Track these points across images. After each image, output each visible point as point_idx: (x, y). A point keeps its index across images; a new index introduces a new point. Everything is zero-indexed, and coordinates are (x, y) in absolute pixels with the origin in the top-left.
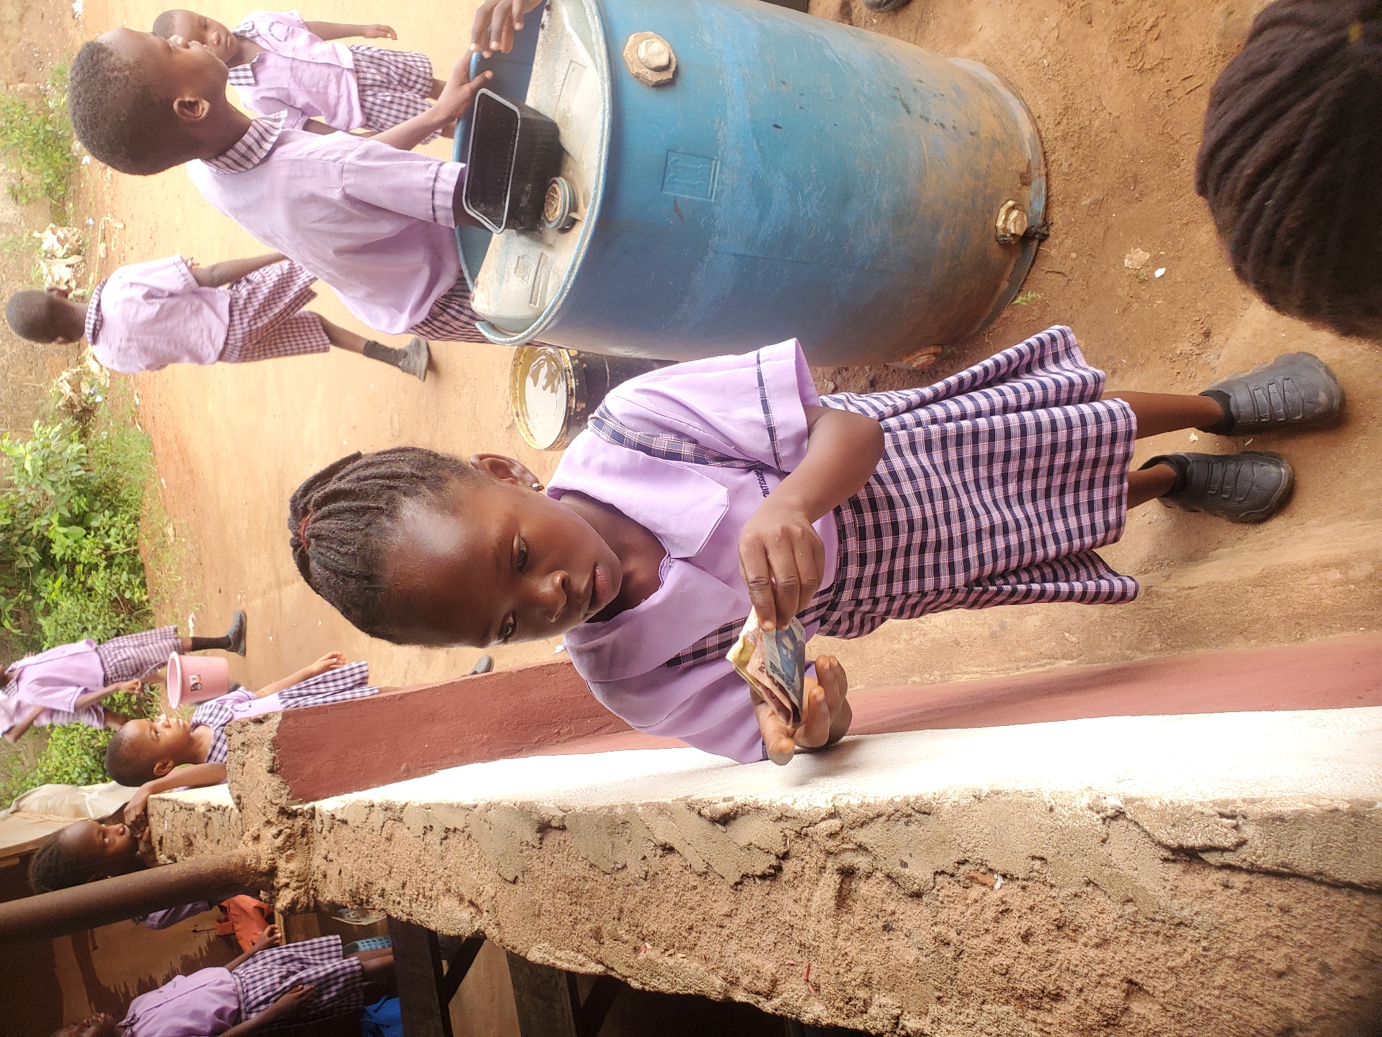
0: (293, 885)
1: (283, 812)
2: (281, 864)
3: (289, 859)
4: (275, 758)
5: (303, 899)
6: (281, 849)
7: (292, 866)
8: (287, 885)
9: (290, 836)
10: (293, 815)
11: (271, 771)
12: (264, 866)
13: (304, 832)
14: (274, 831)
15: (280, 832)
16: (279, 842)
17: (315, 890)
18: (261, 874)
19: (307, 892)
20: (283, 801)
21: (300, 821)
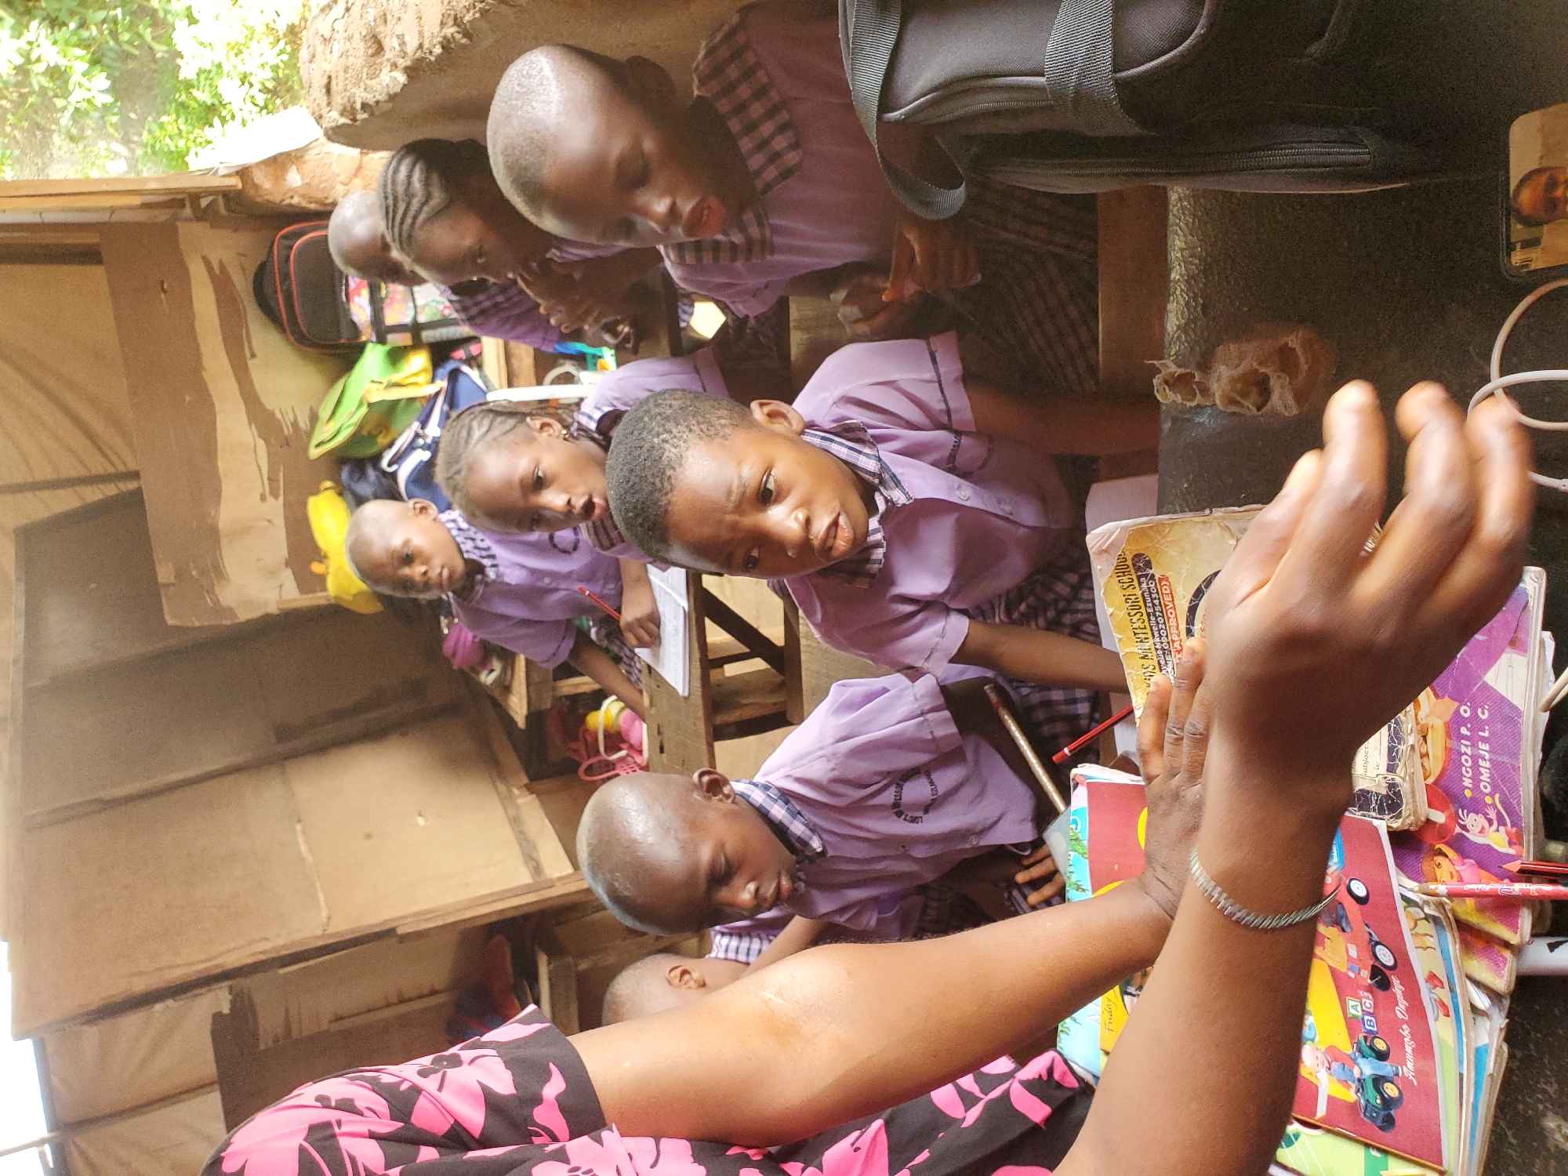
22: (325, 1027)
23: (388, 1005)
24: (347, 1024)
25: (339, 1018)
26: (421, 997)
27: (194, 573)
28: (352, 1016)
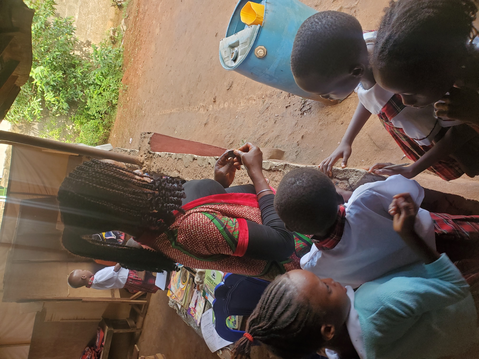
0: (146, 166)
1: (149, 152)
2: (145, 162)
3: (147, 161)
4: (150, 141)
5: (147, 170)
6: (146, 159)
7: (147, 163)
8: (145, 166)
9: (148, 157)
10: (150, 153)
11: (149, 143)
12: (141, 162)
13: (151, 157)
14: (146, 155)
15: (147, 156)
16: (146, 158)
17: (150, 169)
18: (141, 163)
19: (148, 169)
20: (149, 150)
21: (151, 155)
22: (59, 321)
23: (74, 319)
24: (64, 321)
25: (62, 319)
26: (81, 319)
28: (65, 320)
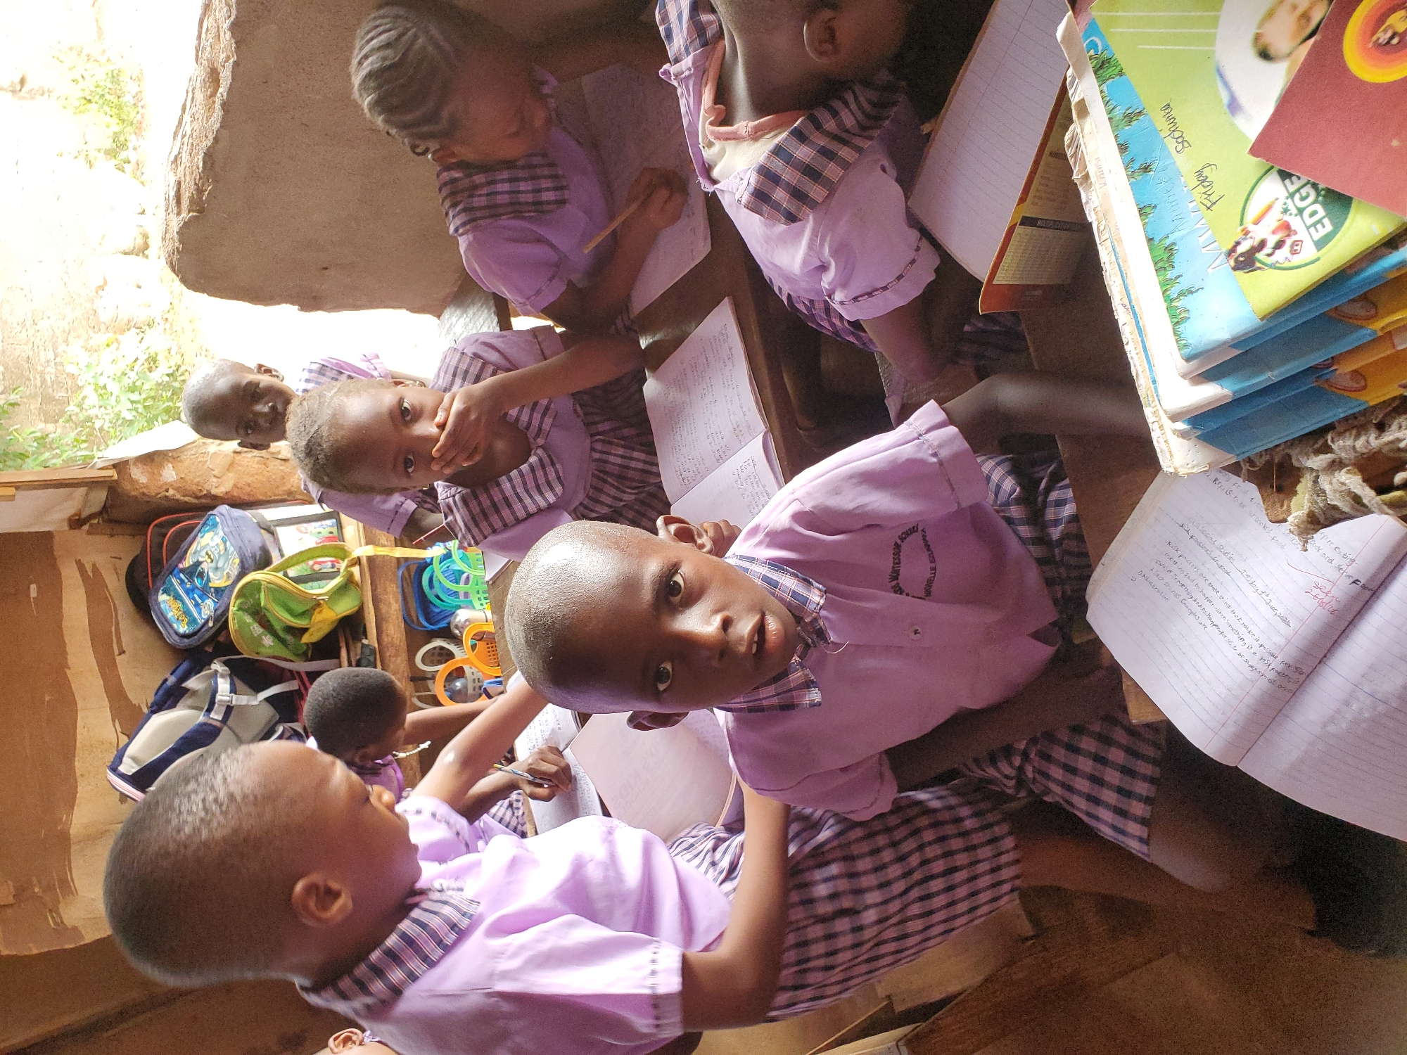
27: (36, 890)
